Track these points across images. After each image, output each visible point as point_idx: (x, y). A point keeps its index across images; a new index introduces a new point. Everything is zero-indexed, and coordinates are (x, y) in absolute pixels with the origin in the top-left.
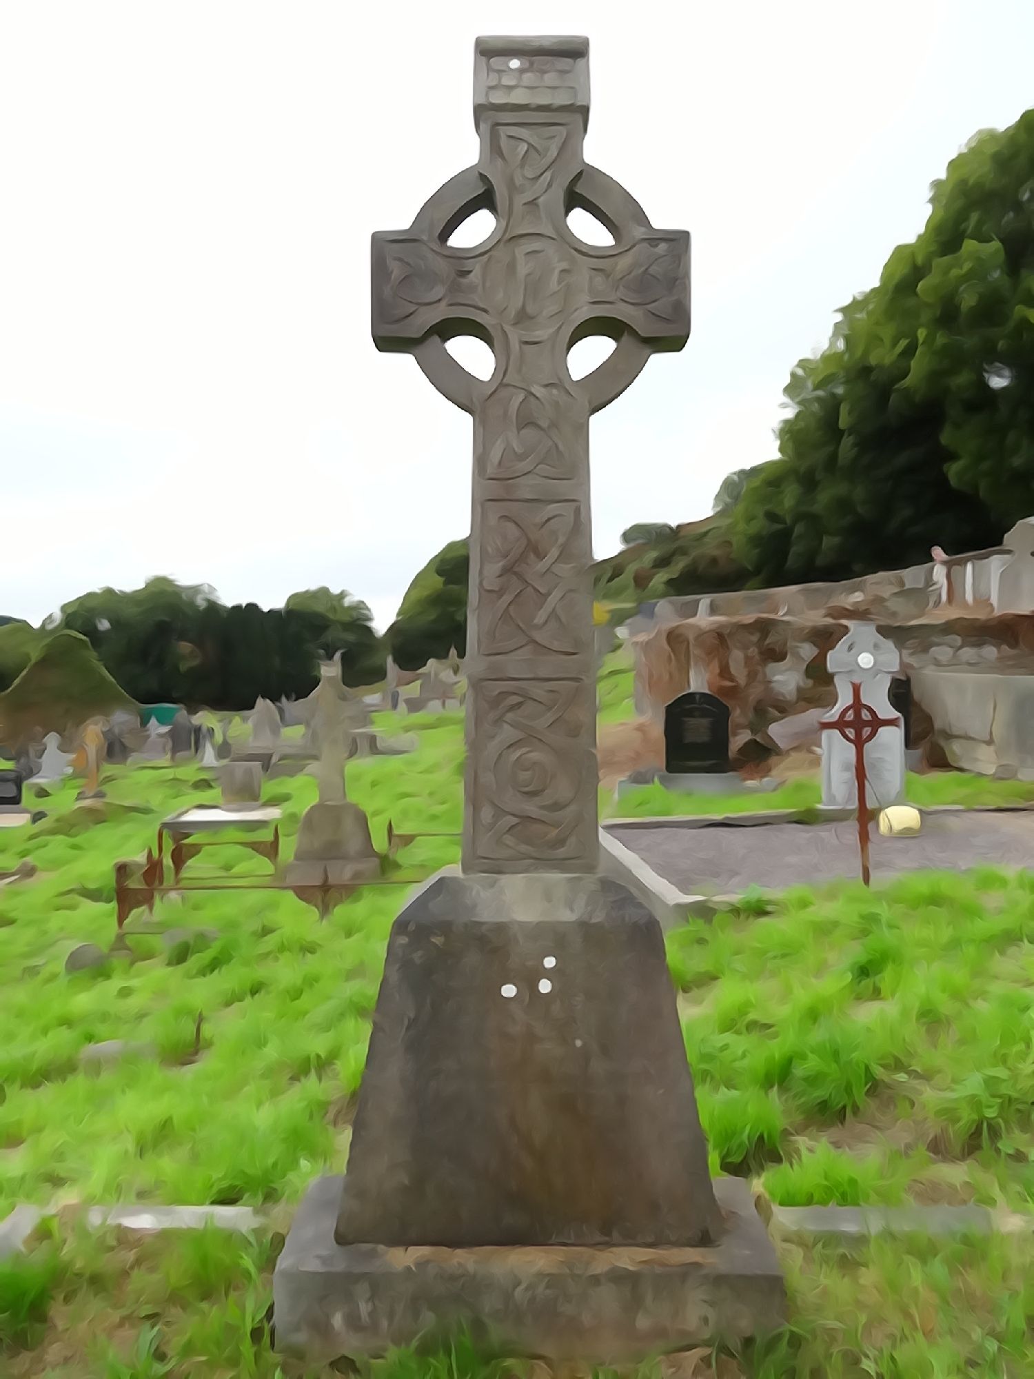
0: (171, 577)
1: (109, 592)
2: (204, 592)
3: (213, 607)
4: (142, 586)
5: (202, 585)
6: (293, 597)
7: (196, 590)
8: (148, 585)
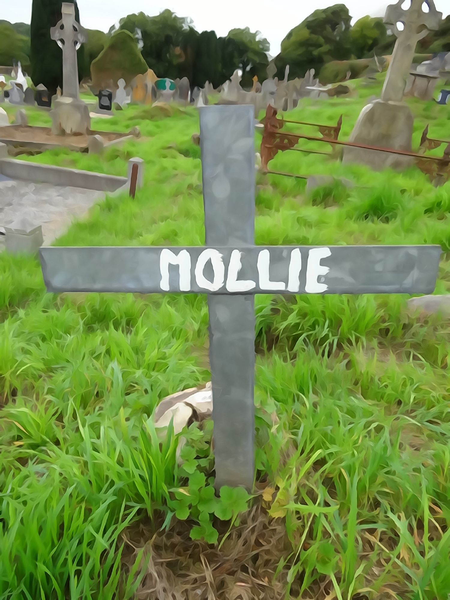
1: (142, 14)
2: (188, 22)
3: (192, 31)
4: (158, 14)
5: (187, 18)
6: (232, 31)
7: (183, 20)
8: (160, 15)
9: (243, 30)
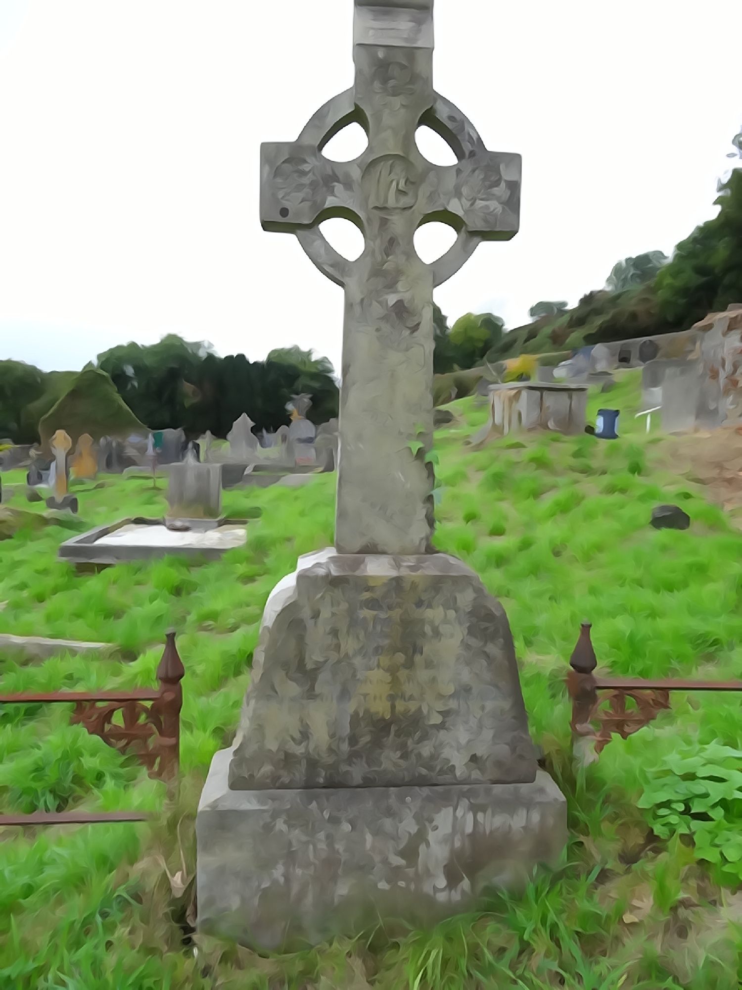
0: (180, 335)
1: (133, 345)
2: (205, 347)
3: (211, 358)
5: (204, 341)
6: (274, 352)
7: (198, 345)
8: (162, 341)
9: (290, 350)
